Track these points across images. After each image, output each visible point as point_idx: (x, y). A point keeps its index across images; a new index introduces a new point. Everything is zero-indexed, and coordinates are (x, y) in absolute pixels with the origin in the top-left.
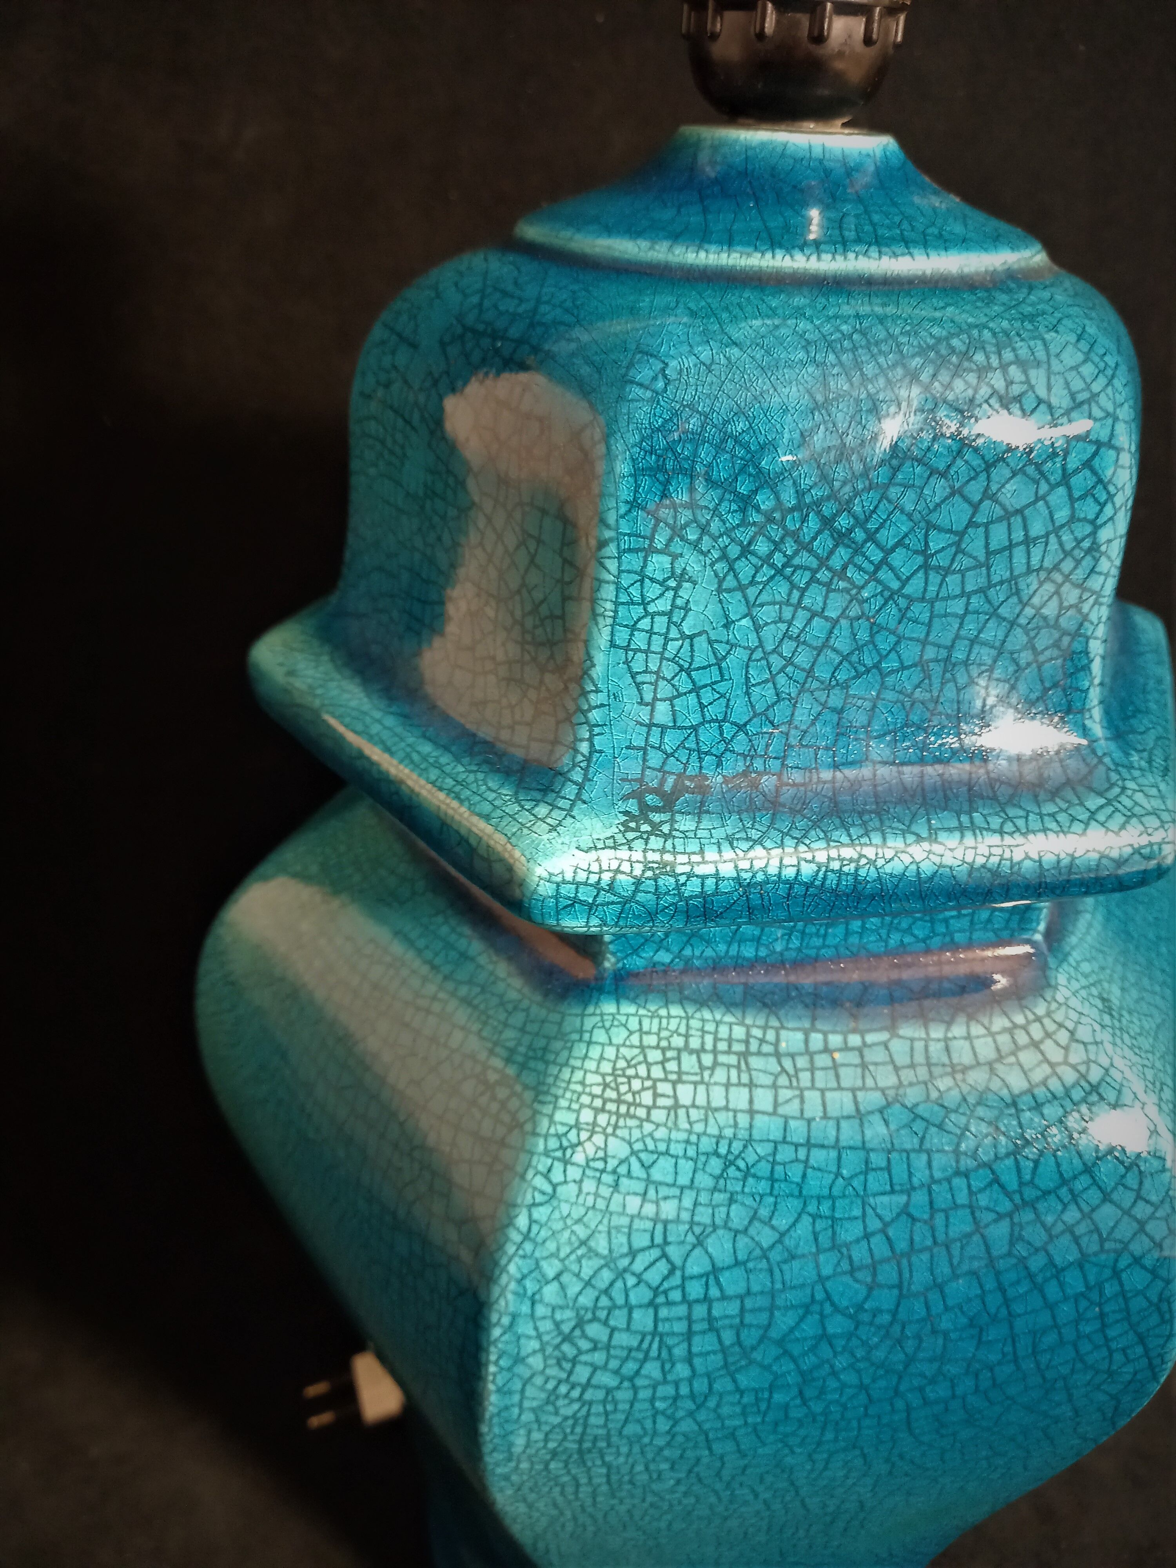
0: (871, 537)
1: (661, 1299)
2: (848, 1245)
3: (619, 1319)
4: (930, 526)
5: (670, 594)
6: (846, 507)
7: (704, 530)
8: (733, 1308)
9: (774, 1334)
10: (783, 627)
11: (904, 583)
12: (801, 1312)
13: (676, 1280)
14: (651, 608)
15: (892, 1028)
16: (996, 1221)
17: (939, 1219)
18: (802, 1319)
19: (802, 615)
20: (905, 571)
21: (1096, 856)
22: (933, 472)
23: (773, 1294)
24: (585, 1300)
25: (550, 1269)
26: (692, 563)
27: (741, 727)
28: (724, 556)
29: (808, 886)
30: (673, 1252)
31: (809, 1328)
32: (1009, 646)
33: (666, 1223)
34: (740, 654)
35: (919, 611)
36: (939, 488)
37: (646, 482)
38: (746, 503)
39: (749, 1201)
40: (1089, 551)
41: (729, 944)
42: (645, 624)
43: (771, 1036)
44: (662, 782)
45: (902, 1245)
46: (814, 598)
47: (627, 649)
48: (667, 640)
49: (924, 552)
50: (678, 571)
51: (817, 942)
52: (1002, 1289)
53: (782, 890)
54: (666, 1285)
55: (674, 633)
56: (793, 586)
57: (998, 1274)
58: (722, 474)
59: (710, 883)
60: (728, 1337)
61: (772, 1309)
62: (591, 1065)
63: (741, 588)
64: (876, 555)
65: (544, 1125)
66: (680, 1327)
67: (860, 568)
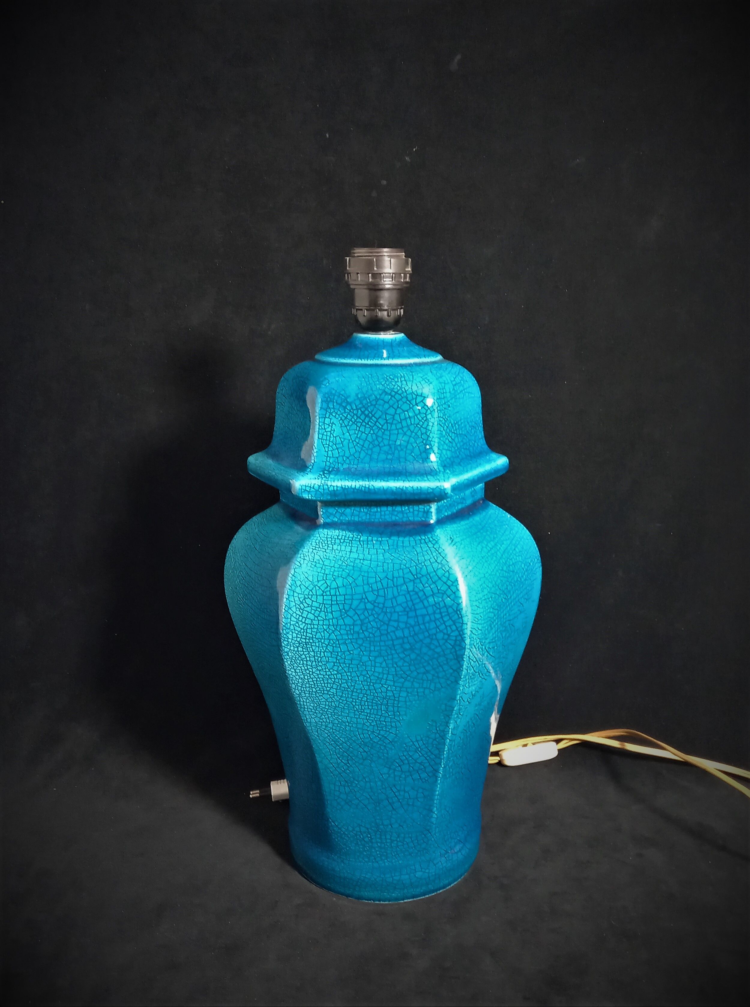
0: (373, 416)
1: (325, 594)
2: (371, 584)
3: (314, 598)
4: (386, 414)
5: (330, 427)
6: (367, 409)
7: (336, 413)
8: (342, 598)
9: (353, 607)
10: (356, 435)
11: (382, 426)
12: (359, 601)
13: (329, 589)
14: (326, 430)
15: (390, 538)
16: (409, 582)
17: (395, 579)
18: (360, 603)
19: (360, 433)
20: (382, 423)
21: (427, 487)
22: (385, 402)
23: (352, 595)
24: (306, 593)
25: (298, 583)
26: (334, 420)
27: (348, 458)
28: (341, 419)
29: (358, 490)
30: (328, 582)
31: (362, 606)
32: (410, 442)
33: (326, 575)
34: (346, 441)
35: (387, 433)
36: (386, 406)
37: (324, 403)
38: (345, 408)
39: (347, 571)
40: (426, 420)
41: (351, 516)
42: (325, 434)
43: (359, 537)
44: (329, 469)
45: (385, 585)
46: (362, 429)
47: (322, 439)
48: (330, 437)
49: (386, 419)
50: (332, 422)
51: (374, 517)
52: (411, 600)
53: (352, 490)
54: (326, 590)
55: (332, 436)
56: (357, 426)
57: (410, 596)
58: (339, 401)
59: (335, 488)
60: (341, 607)
61: (352, 599)
62: (314, 541)
63: (346, 426)
64: (375, 420)
65: (301, 552)
66: (330, 602)
67: (372, 422)
